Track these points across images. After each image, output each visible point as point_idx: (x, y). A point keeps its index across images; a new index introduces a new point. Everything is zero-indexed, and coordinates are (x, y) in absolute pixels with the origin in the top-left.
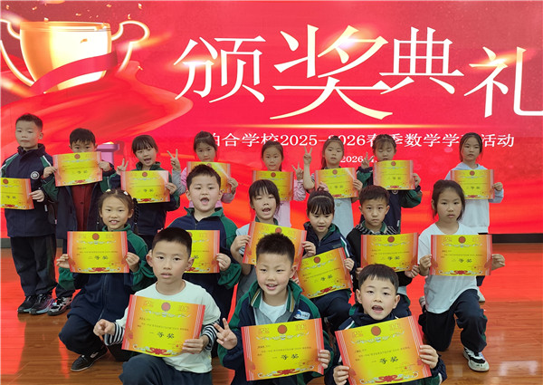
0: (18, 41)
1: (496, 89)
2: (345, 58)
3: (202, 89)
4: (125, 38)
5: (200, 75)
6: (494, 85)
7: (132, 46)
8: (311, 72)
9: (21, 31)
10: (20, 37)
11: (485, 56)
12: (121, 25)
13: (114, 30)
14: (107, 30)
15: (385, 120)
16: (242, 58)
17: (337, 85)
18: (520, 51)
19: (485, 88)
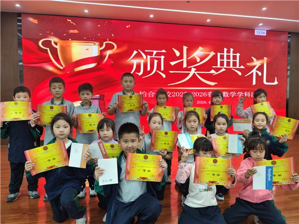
0: (57, 49)
1: (257, 74)
2: (198, 60)
3: (139, 72)
4: (106, 49)
5: (138, 66)
6: (256, 73)
7: (109, 52)
8: (185, 66)
9: (58, 44)
10: (58, 47)
11: (252, 61)
12: (104, 43)
13: (101, 45)
14: (98, 45)
15: (215, 86)
16: (156, 59)
17: (195, 71)
18: (265, 59)
19: (253, 73)
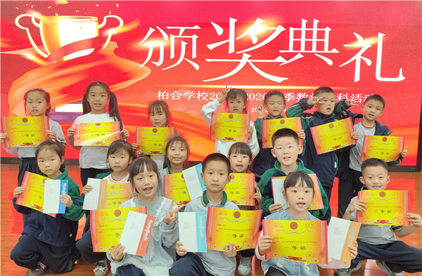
0: (39, 29)
3: (158, 61)
6: (362, 60)
8: (231, 50)
9: (41, 22)
10: (40, 26)
11: (355, 39)
12: (105, 18)
13: (100, 22)
14: (96, 21)
15: (283, 83)
16: (185, 40)
17: (249, 59)
18: (381, 36)
19: (355, 61)
